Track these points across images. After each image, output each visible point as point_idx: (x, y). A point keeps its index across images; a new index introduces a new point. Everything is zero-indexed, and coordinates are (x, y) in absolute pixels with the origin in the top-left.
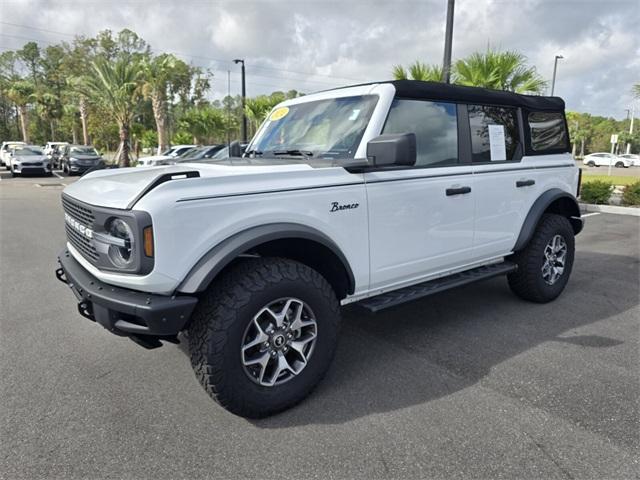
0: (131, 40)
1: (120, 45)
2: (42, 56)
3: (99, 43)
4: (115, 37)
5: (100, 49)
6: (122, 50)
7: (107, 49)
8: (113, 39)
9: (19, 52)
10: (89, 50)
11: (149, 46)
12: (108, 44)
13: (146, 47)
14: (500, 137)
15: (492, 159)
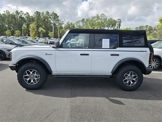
0: (103, 16)
1: (100, 17)
2: (85, 21)
3: (96, 17)
4: (99, 15)
5: (96, 18)
6: (101, 18)
7: (98, 18)
8: (99, 16)
9: (81, 20)
10: (94, 19)
11: (107, 17)
12: (98, 17)
13: (106, 17)
14: (107, 42)
15: (103, 48)
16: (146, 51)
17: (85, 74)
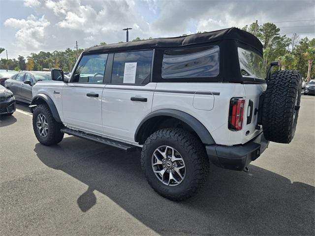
14: (132, 69)
15: (124, 82)
16: (218, 94)
17: (98, 135)
